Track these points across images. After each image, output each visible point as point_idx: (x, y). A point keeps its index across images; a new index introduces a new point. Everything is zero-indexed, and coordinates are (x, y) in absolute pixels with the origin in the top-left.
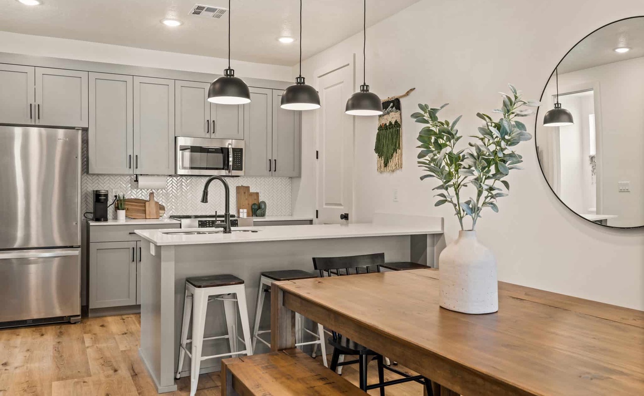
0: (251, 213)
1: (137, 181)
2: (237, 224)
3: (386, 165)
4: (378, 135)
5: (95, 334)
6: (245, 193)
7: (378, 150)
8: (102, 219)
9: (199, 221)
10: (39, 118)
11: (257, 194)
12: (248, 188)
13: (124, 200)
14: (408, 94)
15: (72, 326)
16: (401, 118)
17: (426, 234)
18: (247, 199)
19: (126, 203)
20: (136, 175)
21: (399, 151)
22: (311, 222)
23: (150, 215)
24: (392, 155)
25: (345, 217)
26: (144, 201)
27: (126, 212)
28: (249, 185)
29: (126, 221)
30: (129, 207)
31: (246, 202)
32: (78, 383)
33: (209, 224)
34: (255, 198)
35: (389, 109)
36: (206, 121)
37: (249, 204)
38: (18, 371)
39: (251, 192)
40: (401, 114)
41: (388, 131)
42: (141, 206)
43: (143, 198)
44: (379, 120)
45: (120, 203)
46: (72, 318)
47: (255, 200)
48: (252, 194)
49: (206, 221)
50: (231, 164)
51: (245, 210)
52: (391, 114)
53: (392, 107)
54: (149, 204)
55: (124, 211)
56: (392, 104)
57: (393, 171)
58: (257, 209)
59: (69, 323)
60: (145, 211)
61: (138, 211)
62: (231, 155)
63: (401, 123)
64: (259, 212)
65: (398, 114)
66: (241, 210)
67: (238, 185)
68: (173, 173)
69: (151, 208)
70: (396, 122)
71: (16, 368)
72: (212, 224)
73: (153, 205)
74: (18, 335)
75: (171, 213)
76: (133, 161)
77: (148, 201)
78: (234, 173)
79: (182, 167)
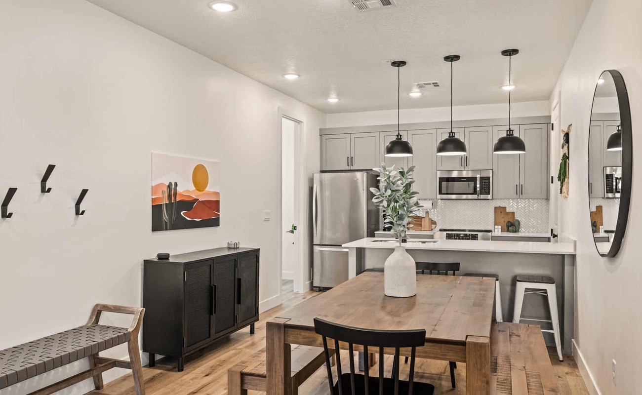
0: (506, 228)
2: (477, 237)
3: (561, 192)
6: (501, 212)
7: (560, 178)
9: (447, 234)
10: (352, 165)
11: (513, 213)
12: (505, 208)
14: (569, 129)
16: (568, 151)
18: (503, 218)
21: (566, 180)
22: (549, 240)
23: (424, 228)
24: (563, 183)
25: (556, 235)
26: (421, 218)
28: (506, 206)
31: (503, 220)
33: (454, 237)
34: (511, 216)
36: (461, 157)
37: (504, 222)
39: (507, 211)
40: (568, 147)
41: (563, 161)
42: (419, 221)
43: (421, 215)
47: (511, 218)
48: (508, 214)
49: (452, 234)
50: (478, 189)
51: (500, 227)
53: (564, 141)
54: (424, 220)
56: (565, 138)
58: (512, 225)
60: (421, 225)
61: (416, 225)
62: (478, 182)
63: (568, 155)
64: (513, 228)
65: (566, 147)
66: (496, 227)
67: (495, 206)
68: (435, 198)
69: (426, 223)
70: (565, 154)
72: (457, 237)
73: (427, 220)
75: (441, 227)
77: (424, 218)
78: (482, 197)
79: (440, 193)
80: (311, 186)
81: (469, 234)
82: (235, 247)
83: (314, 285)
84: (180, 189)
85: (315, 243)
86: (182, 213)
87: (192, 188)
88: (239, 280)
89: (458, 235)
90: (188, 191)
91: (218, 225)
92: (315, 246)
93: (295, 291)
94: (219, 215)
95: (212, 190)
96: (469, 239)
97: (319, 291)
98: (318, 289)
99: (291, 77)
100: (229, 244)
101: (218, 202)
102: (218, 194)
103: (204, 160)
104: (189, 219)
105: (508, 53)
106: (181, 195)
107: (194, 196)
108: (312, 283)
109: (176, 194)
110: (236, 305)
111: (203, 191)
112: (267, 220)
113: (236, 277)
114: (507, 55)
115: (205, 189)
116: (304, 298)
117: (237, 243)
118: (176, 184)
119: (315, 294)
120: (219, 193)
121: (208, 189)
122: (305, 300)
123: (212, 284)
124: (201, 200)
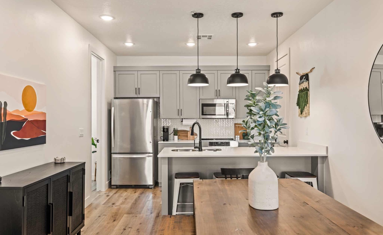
0: (242, 137)
1: (182, 121)
2: (230, 144)
3: (302, 113)
4: (299, 95)
5: (155, 195)
6: (239, 127)
7: (298, 104)
8: (165, 140)
9: (210, 142)
10: (139, 94)
13: (177, 131)
14: (311, 71)
15: (150, 190)
16: (309, 86)
17: (318, 157)
19: (179, 132)
20: (182, 119)
21: (308, 105)
23: (189, 138)
24: (304, 107)
25: (286, 142)
26: (187, 131)
27: (178, 137)
29: (178, 141)
30: (180, 134)
32: (133, 216)
33: (214, 144)
35: (303, 80)
36: (215, 90)
37: (241, 133)
38: (116, 207)
40: (308, 83)
41: (303, 93)
42: (185, 134)
44: (299, 86)
45: (176, 132)
46: (150, 186)
49: (213, 142)
50: (228, 112)
51: (239, 136)
52: (304, 83)
53: (304, 79)
54: (190, 133)
55: (177, 136)
56: (304, 77)
57: (306, 117)
58: (246, 135)
59: (149, 188)
60: (187, 136)
61: (184, 136)
62: (228, 107)
63: (309, 88)
64: (245, 137)
65: (307, 83)
66: (236, 136)
67: (235, 123)
68: (199, 118)
70: (306, 88)
71: (116, 206)
72: (216, 144)
74: (126, 191)
76: (180, 112)
77: (189, 131)
79: (203, 114)
80: (110, 108)
81: (224, 142)
82: (62, 162)
83: (112, 184)
84: (9, 109)
85: (112, 152)
86: (12, 133)
87: (22, 108)
88: (71, 193)
89: (217, 143)
90: (17, 111)
91: (44, 142)
92: (112, 154)
93: (97, 190)
94: (45, 134)
95: (40, 111)
96: (224, 145)
97: (116, 188)
98: (115, 186)
99: (107, 19)
100: (55, 159)
101: (45, 121)
102: (44, 114)
103: (32, 82)
104: (18, 138)
105: (276, 15)
106: (11, 115)
107: (23, 116)
108: (110, 182)
109: (5, 113)
110: (68, 217)
111: (32, 111)
112: (81, 136)
113: (68, 191)
114: (275, 17)
115: (34, 109)
116: (108, 196)
117: (63, 158)
118: (6, 103)
119: (114, 191)
120: (46, 113)
121: (36, 109)
122: (109, 197)
123: (49, 202)
124: (30, 119)
